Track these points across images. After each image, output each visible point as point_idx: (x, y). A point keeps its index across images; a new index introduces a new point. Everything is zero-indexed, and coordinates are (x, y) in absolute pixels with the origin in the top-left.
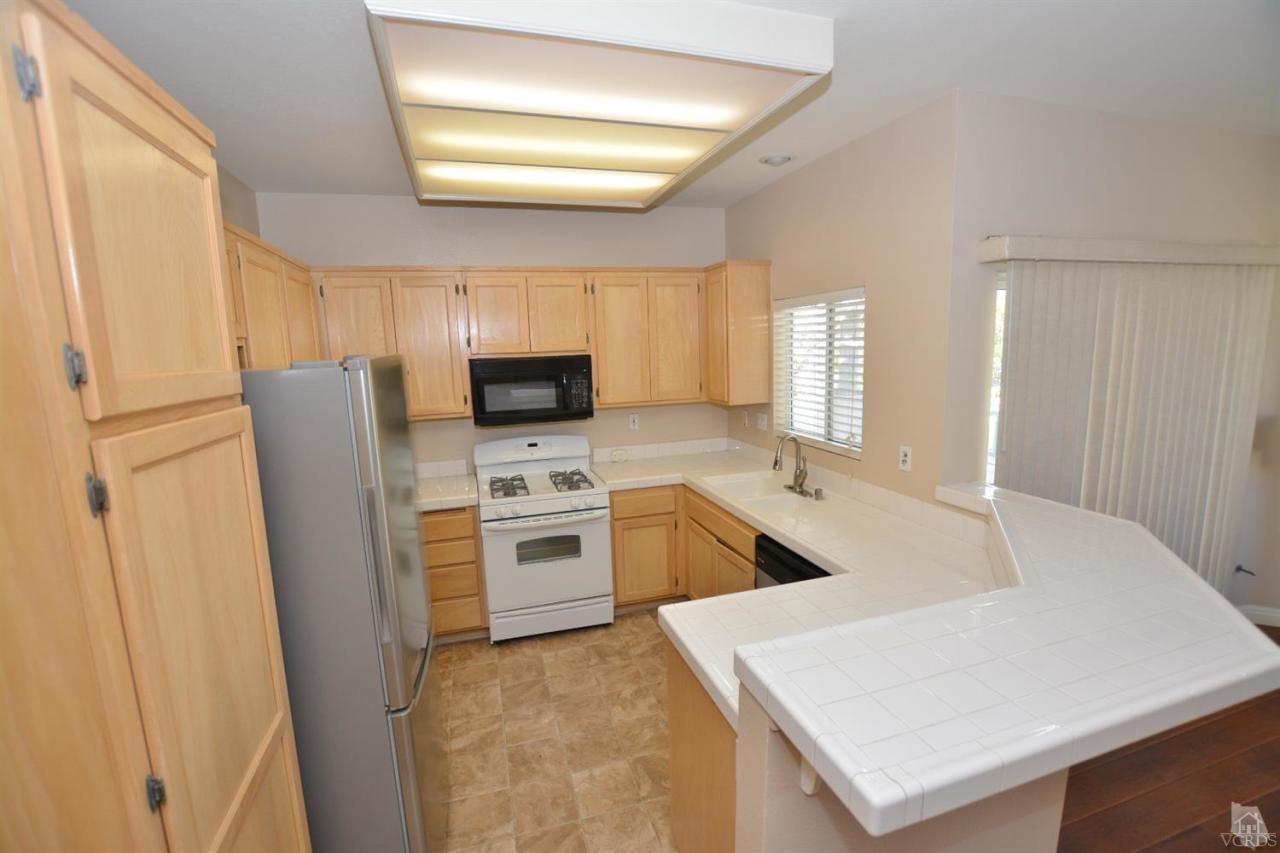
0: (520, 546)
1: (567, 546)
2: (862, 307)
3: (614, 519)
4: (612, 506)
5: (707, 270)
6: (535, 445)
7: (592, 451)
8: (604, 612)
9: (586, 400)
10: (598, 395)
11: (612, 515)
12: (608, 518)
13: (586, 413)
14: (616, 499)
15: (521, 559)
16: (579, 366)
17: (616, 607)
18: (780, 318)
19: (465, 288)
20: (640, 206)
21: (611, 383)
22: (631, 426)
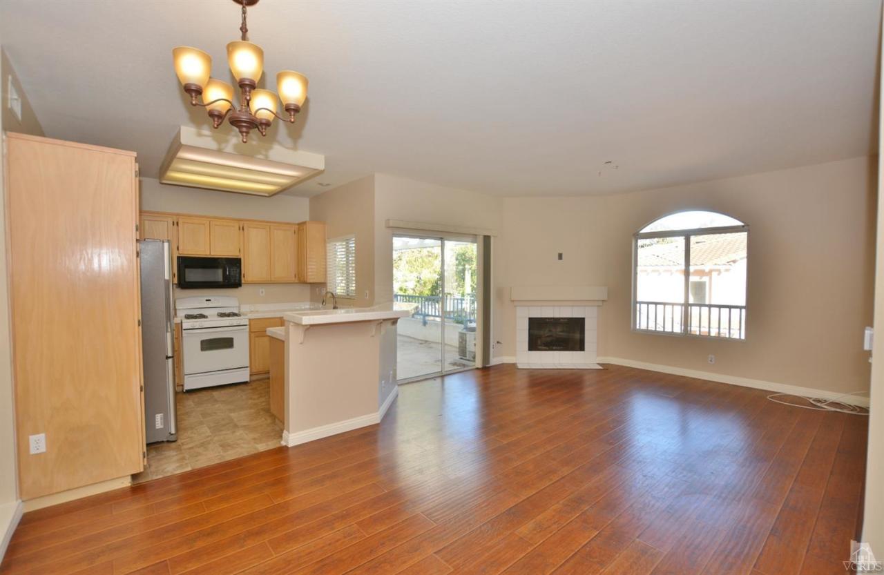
0: (202, 342)
1: (227, 343)
2: (354, 245)
3: (250, 332)
4: (250, 325)
5: (299, 224)
6: (210, 300)
7: (240, 304)
8: (244, 376)
9: (238, 278)
10: (244, 277)
11: (250, 329)
12: (248, 330)
13: (237, 284)
14: (252, 323)
15: (203, 349)
16: (236, 263)
17: (250, 375)
18: (330, 246)
19: (177, 224)
20: (266, 195)
21: (250, 270)
22: (261, 295)
